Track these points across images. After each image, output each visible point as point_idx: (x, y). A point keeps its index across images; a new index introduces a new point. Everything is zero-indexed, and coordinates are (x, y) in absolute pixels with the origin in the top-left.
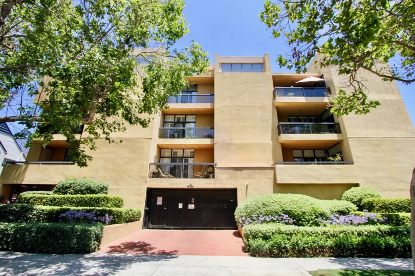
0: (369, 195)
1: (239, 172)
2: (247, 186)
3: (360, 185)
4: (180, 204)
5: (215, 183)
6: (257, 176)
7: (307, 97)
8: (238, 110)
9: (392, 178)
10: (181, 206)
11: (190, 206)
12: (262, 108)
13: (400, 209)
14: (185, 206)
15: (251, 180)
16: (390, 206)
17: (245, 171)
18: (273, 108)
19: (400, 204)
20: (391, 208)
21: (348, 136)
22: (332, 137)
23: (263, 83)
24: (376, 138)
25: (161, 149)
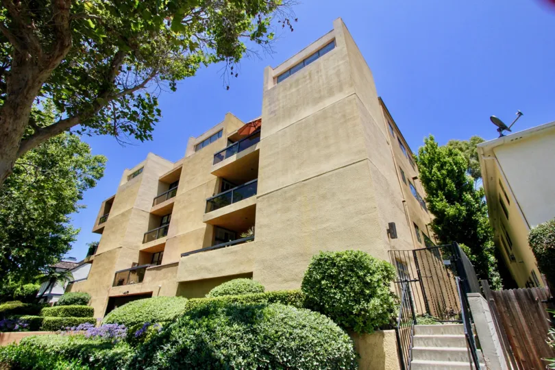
1: (159, 272)
2: (160, 288)
3: (254, 275)
5: (141, 288)
6: (169, 274)
7: (239, 153)
8: (190, 195)
15: (164, 281)
17: (163, 270)
21: (258, 196)
22: (252, 200)
25: (154, 254)
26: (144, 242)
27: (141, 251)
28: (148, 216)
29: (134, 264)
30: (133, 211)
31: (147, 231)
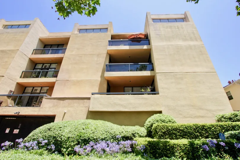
0: (161, 120)
1: (62, 102)
2: (65, 113)
3: (163, 112)
4: (7, 129)
5: (39, 111)
6: (76, 105)
7: (130, 46)
8: (81, 57)
9: (192, 106)
10: (7, 131)
11: (15, 130)
12: (98, 55)
13: (185, 135)
14: (11, 131)
15: (69, 108)
16: (174, 132)
17: (67, 101)
18: (106, 56)
19: (186, 130)
20: (175, 134)
21: (156, 72)
22: (146, 73)
23: (104, 39)
24: (181, 73)
25: (26, 87)
26: (21, 77)
27: (17, 83)
28: (27, 60)
29: (11, 91)
30: (18, 52)
31: (24, 70)
